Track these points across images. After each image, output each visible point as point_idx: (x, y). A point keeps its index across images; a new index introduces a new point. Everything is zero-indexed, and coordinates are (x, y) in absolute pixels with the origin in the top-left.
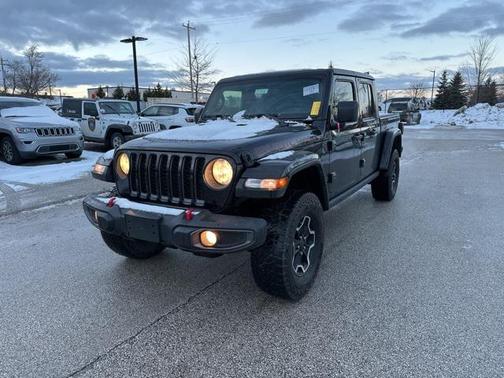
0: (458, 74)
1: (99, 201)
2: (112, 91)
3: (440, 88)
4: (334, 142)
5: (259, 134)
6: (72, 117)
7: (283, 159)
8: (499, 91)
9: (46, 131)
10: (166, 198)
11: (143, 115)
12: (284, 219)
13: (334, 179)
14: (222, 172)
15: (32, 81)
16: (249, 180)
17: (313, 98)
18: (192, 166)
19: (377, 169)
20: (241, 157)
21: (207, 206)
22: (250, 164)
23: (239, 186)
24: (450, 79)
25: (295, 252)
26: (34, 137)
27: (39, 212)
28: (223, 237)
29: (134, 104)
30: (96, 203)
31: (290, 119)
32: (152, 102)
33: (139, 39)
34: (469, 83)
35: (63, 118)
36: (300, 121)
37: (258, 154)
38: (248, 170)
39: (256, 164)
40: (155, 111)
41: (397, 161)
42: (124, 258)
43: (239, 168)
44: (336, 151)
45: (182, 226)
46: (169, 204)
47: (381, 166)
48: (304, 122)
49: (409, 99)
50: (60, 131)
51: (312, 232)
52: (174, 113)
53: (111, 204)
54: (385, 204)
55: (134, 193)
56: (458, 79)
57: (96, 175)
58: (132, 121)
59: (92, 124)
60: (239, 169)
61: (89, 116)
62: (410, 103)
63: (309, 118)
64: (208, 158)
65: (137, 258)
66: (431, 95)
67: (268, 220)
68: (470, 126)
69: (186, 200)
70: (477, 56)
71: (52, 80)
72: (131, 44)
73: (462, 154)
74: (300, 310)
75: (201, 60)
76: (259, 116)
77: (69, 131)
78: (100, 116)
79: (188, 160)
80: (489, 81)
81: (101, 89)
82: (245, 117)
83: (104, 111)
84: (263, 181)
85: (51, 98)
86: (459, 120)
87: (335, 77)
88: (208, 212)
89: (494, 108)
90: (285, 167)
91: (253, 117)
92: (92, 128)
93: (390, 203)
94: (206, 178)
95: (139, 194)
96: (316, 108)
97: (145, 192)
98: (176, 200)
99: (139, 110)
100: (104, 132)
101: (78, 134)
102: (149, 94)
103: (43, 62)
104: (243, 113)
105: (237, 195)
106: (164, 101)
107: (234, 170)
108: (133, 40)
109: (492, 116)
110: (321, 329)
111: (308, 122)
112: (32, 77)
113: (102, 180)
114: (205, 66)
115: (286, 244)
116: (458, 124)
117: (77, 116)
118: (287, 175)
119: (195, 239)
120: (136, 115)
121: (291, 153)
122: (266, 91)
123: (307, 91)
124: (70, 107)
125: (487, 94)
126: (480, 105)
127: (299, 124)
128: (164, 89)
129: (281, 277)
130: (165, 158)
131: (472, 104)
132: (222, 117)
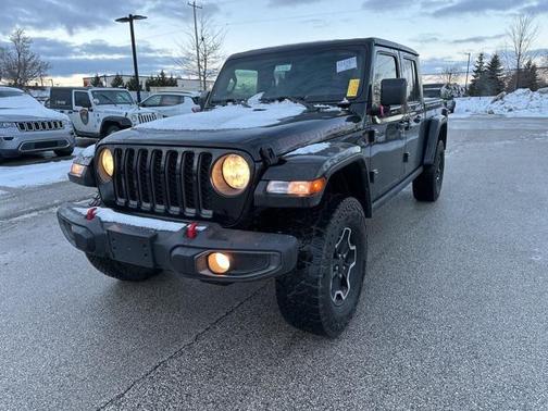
0: (496, 57)
1: (75, 212)
2: (111, 80)
3: (476, 72)
4: (377, 131)
5: (283, 121)
6: (61, 108)
7: (316, 154)
8: (540, 75)
9: (29, 125)
10: (162, 207)
11: (144, 106)
12: (319, 234)
13: (376, 177)
14: (236, 173)
15: (20, 70)
16: (273, 183)
17: (348, 75)
18: (195, 164)
19: (421, 163)
20: (261, 152)
21: (215, 219)
22: (272, 161)
23: (258, 191)
24: (487, 62)
25: (333, 274)
26: (15, 131)
27: (17, 222)
28: (238, 261)
29: (134, 94)
30: (72, 214)
31: (321, 103)
32: (154, 91)
33: (137, 17)
34: (508, 67)
35: (51, 110)
36: (334, 105)
37: (282, 148)
38: (270, 169)
39: (282, 162)
40: (158, 101)
41: (442, 155)
42: (115, 280)
43: (258, 166)
44: (377, 143)
45: (183, 246)
46: (166, 216)
47: (426, 161)
48: (339, 106)
49: (441, 85)
50: (47, 125)
51: (353, 248)
52: (179, 103)
53: (91, 216)
54: (429, 205)
55: (121, 201)
56: (495, 62)
57: (73, 178)
58: (130, 112)
59: (85, 117)
60: (257, 168)
61: (81, 108)
62: (443, 89)
63: (346, 101)
64: (215, 153)
65: (130, 280)
66: (464, 81)
67: (298, 235)
68: (510, 115)
69: (188, 210)
70: (518, 36)
71: (43, 69)
72: (128, 23)
73: (505, 145)
74: (341, 350)
75: (209, 42)
76: (281, 100)
77: (57, 124)
78: (94, 107)
79: (189, 156)
80: (529, 64)
81: (97, 78)
82: (263, 100)
83: (98, 101)
84: (291, 185)
85: (43, 89)
86: (497, 107)
87: (377, 49)
88: (217, 226)
89: (536, 94)
90: (320, 164)
91: (273, 101)
92: (85, 122)
93: (434, 204)
94: (215, 180)
95: (127, 203)
96: (353, 88)
97: (134, 199)
98: (175, 210)
99: (139, 100)
100: (99, 125)
101: (68, 128)
102: (151, 83)
103: (32, 48)
104: (260, 95)
105: (256, 203)
106: (168, 90)
107: (252, 170)
108: (131, 19)
109: (533, 103)
110: (369, 377)
111: (344, 106)
112: (19, 65)
113: (80, 183)
114: (215, 48)
115: (323, 267)
116: (496, 112)
117: (67, 107)
118: (324, 175)
119: (201, 263)
120: (135, 106)
121: (325, 145)
122: (289, 67)
123: (342, 66)
124: (60, 97)
125: (527, 79)
126: (520, 91)
127: (332, 109)
128: (169, 77)
129: (317, 311)
130: (158, 154)
131: (510, 90)
132: (234, 102)
